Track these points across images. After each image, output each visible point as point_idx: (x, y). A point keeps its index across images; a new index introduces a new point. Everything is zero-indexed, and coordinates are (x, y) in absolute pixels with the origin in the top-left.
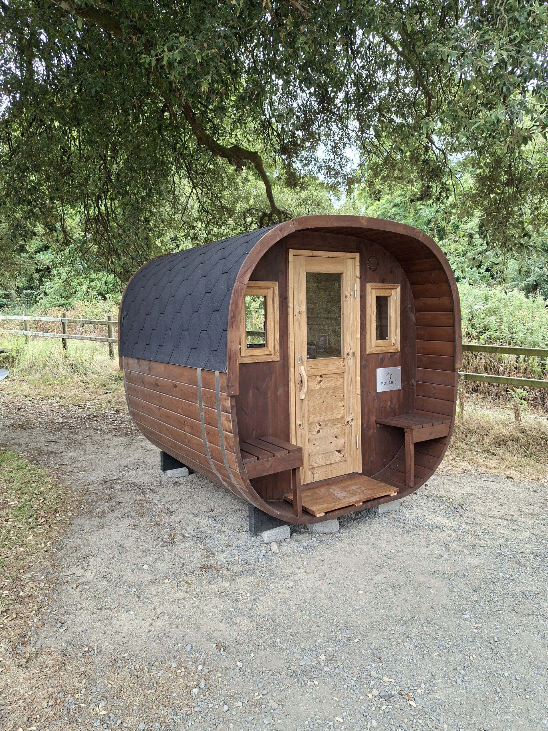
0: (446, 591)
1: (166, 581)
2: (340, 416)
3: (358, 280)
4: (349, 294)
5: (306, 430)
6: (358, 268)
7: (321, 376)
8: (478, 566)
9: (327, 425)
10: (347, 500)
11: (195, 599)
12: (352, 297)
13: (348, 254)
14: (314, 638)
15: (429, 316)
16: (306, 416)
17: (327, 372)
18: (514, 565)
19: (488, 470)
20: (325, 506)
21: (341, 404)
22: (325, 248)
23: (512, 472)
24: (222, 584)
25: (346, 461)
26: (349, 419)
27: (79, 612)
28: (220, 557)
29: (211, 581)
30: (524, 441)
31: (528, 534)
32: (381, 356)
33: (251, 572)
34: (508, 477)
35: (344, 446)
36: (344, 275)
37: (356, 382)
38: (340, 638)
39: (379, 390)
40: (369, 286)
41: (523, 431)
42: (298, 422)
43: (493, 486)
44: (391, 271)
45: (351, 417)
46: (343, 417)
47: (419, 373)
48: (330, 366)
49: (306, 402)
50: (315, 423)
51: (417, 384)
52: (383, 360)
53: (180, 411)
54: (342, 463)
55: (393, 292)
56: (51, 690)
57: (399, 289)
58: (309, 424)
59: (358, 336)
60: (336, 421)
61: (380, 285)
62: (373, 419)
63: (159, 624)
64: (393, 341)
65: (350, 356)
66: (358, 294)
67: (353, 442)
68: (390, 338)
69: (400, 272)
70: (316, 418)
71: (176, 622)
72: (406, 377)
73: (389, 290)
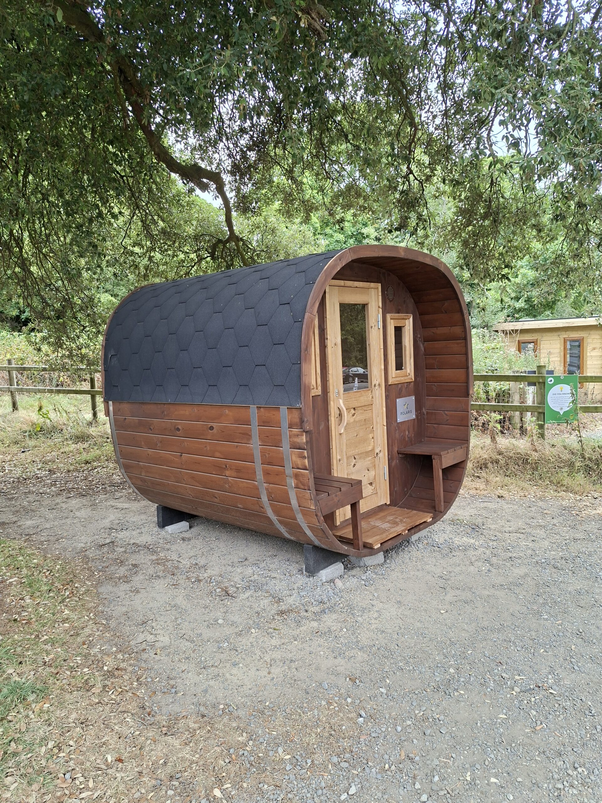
0: (514, 599)
1: (253, 631)
2: (370, 448)
3: (381, 310)
4: (373, 325)
5: (345, 464)
6: (380, 297)
7: (354, 409)
8: (526, 575)
9: (360, 458)
10: (393, 530)
11: (296, 642)
12: (376, 327)
13: (372, 285)
14: (431, 656)
15: (438, 345)
16: (344, 450)
17: (360, 405)
18: (554, 570)
19: (479, 491)
20: (378, 537)
21: (371, 436)
22: (353, 278)
23: (500, 492)
24: (311, 625)
25: (377, 493)
26: (377, 451)
27: (184, 676)
28: (291, 600)
29: (298, 624)
30: (502, 462)
31: (546, 543)
32: (400, 386)
33: (332, 609)
34: (499, 497)
35: (375, 478)
36: (369, 305)
37: (382, 413)
38: (453, 652)
39: (399, 420)
40: (388, 316)
41: (500, 453)
42: (339, 457)
43: (491, 506)
44: (404, 301)
45: (379, 449)
46: (373, 450)
47: (429, 401)
48: (362, 398)
49: (344, 436)
50: (351, 456)
51: (427, 413)
52: (401, 390)
53: (217, 454)
54: (374, 496)
55: (407, 321)
56: (218, 749)
57: (411, 319)
58: (348, 458)
59: (383, 367)
60: (367, 453)
61: (397, 315)
62: (396, 449)
63: (276, 671)
64: (408, 371)
65: (377, 387)
66: (381, 326)
67: (382, 473)
68: (405, 368)
69: (411, 302)
70: (352, 453)
71: (293, 665)
72: (419, 406)
73: (403, 321)
